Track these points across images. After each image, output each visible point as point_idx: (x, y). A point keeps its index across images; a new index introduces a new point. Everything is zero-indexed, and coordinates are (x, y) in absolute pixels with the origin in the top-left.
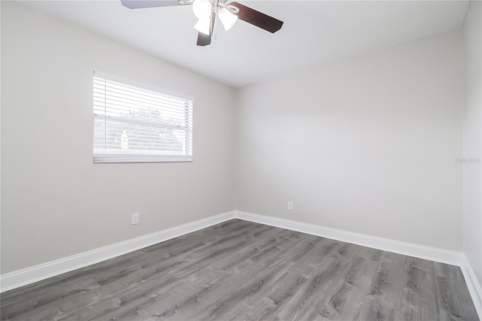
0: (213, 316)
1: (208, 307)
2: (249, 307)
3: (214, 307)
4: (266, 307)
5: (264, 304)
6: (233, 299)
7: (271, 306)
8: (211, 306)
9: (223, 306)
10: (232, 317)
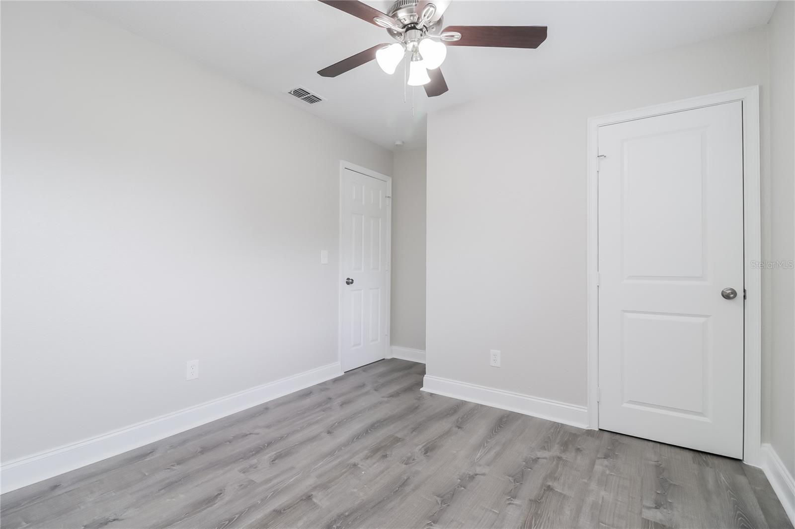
0: (405, 478)
1: (417, 488)
2: (355, 490)
3: (408, 489)
4: (329, 491)
5: (330, 495)
6: (379, 503)
7: (320, 494)
8: (414, 490)
9: (395, 491)
10: (379, 478)
